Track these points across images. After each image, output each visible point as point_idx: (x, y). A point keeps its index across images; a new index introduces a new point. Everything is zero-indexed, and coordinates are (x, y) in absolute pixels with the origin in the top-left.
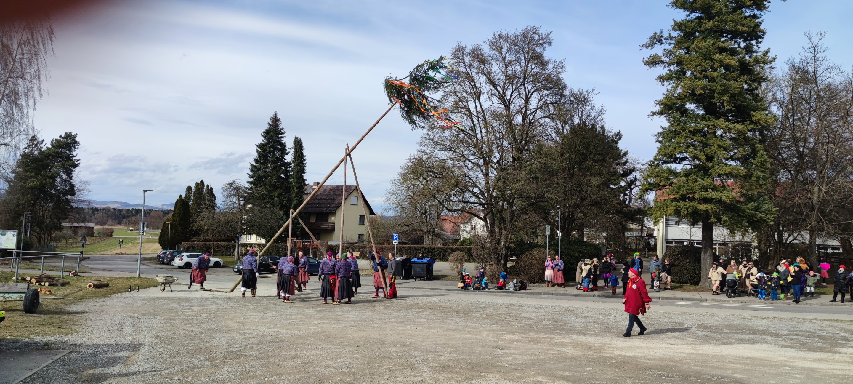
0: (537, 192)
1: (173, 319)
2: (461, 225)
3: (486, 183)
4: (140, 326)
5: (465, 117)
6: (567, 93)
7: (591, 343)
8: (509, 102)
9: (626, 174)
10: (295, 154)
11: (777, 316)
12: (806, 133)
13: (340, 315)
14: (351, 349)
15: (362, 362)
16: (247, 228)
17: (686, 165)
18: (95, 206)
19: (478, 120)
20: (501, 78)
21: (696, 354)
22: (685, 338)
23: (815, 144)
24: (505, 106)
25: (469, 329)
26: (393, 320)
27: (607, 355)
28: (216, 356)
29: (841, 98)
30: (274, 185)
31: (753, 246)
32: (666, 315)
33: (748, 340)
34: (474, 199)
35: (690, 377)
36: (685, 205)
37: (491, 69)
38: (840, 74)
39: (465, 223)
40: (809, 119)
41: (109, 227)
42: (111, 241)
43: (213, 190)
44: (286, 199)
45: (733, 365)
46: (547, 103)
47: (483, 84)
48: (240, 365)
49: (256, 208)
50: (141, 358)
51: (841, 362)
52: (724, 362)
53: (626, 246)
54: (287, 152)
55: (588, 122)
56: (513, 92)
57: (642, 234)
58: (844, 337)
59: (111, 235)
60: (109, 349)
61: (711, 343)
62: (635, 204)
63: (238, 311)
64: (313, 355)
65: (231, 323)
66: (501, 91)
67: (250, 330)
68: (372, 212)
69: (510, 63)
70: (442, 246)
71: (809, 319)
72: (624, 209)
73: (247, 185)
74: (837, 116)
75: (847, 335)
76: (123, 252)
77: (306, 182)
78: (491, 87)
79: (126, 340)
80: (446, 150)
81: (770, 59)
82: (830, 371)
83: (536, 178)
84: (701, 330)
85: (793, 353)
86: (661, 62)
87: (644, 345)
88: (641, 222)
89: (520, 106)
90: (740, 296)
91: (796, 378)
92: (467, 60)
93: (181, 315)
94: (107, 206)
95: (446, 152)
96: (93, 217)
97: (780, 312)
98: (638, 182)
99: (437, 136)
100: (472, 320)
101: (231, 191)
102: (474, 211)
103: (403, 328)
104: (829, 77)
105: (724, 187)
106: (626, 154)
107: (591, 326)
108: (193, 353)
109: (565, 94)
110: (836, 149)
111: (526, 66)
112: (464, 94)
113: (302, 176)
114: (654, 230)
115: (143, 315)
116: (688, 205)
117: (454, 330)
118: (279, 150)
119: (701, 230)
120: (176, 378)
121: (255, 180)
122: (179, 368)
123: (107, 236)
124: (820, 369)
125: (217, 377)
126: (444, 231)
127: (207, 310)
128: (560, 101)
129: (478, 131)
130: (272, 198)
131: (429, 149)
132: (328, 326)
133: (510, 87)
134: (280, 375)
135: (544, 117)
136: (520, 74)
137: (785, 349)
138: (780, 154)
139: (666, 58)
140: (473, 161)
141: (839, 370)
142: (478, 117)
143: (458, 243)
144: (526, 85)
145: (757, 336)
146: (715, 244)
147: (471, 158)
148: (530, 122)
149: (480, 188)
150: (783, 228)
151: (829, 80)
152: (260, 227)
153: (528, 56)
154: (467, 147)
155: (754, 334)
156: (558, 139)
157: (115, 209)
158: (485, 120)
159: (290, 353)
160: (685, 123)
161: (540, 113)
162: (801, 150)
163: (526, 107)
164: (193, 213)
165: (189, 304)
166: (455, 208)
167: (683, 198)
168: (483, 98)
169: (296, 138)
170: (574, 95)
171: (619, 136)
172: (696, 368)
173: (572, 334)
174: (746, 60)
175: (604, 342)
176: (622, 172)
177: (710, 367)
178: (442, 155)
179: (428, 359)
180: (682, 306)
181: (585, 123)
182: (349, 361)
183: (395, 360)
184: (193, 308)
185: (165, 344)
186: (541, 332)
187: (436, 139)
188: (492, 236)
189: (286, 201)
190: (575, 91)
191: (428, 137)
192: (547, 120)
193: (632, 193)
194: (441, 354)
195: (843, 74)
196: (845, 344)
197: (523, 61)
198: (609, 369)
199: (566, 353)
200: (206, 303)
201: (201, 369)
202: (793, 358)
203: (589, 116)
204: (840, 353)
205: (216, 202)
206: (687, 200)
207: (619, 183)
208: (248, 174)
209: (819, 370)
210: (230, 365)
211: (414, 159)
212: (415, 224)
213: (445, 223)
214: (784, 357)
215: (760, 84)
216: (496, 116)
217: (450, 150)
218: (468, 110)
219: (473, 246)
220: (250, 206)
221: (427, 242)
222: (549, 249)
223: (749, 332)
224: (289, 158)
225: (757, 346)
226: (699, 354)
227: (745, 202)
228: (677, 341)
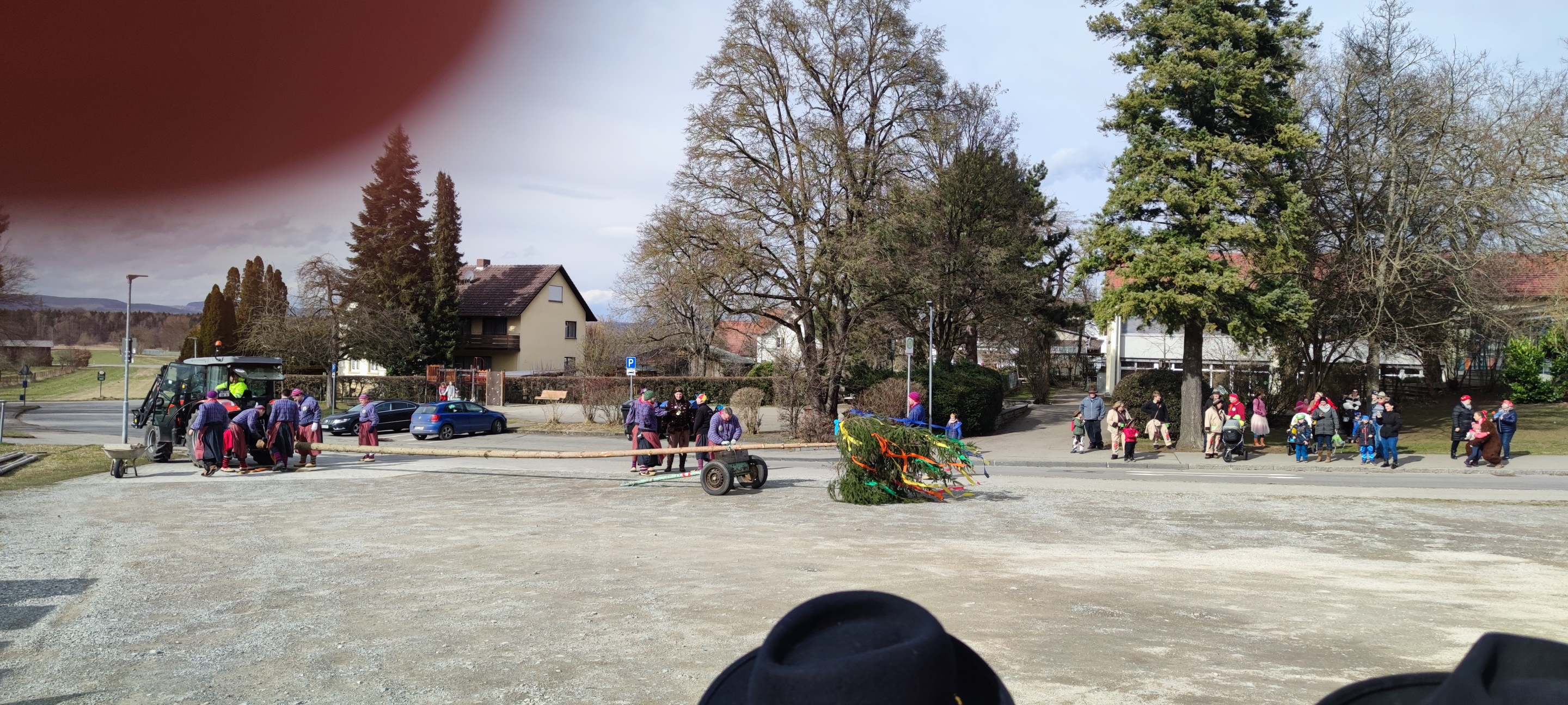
0: (892, 275)
1: (178, 527)
2: (759, 339)
3: (798, 260)
4: (107, 543)
5: (760, 135)
6: (947, 89)
7: (978, 554)
8: (841, 106)
9: (1053, 241)
10: (439, 206)
11: (1308, 494)
12: (1369, 164)
13: (513, 513)
14: (522, 580)
15: (538, 605)
16: (348, 347)
17: (1161, 223)
18: (54, 307)
19: (784, 141)
20: (825, 60)
21: (1164, 569)
22: (1146, 538)
23: (1384, 185)
24: (834, 114)
25: (756, 533)
26: (615, 519)
27: (1005, 576)
28: (248, 602)
29: (1432, 102)
30: (400, 266)
31: (1271, 369)
32: (1116, 497)
33: (1257, 539)
34: (776, 291)
35: (1152, 614)
36: (1154, 297)
37: (807, 43)
38: (1432, 57)
39: (764, 334)
40: (1376, 140)
41: (82, 348)
42: (86, 375)
43: (282, 276)
44: (424, 291)
45: (1229, 588)
46: (912, 109)
47: (793, 71)
48: (294, 618)
49: (364, 309)
50: (92, 609)
51: (1419, 577)
52: (1213, 583)
53: (1051, 371)
54: (423, 201)
55: (986, 146)
56: (848, 88)
57: (1080, 350)
58: (1424, 530)
59: (87, 363)
60: (31, 591)
61: (1192, 547)
62: (1070, 296)
63: (313, 508)
64: (445, 594)
65: (295, 534)
66: (826, 86)
67: (329, 546)
68: (590, 316)
69: (843, 31)
70: (722, 377)
71: (1365, 498)
72: (1050, 305)
73: (348, 266)
74: (1425, 134)
75: (1429, 526)
76: (107, 395)
77: (462, 260)
78: (809, 77)
79: (72, 572)
80: (725, 197)
81: (1311, 29)
82: (1400, 595)
83: (892, 250)
84: (1177, 522)
85: (1334, 562)
86: (1119, 30)
87: (1074, 555)
88: (1078, 328)
89: (862, 115)
90: (1246, 459)
91: (1339, 610)
92: (763, 24)
93: (197, 518)
94: (76, 306)
95: (724, 202)
96: (51, 329)
97: (1314, 487)
98: (1074, 255)
99: (707, 170)
100: (764, 516)
101: (314, 278)
102: (779, 312)
103: (631, 535)
104: (1413, 62)
105: (1224, 263)
106: (1052, 204)
107: (981, 520)
108: (200, 598)
109: (945, 91)
110: (1419, 194)
111: (873, 38)
112: (758, 90)
113: (454, 248)
114: (1101, 342)
115: (119, 520)
116: (1160, 295)
117: (727, 535)
118: (407, 197)
119: (1183, 339)
120: (153, 652)
121: (362, 254)
122: (165, 628)
123: (77, 365)
124: (1383, 592)
125: (238, 646)
126: (727, 349)
127: (251, 506)
128: (936, 105)
129: (784, 162)
130: (395, 289)
131: (692, 194)
132: (485, 534)
133: (844, 77)
134: (370, 637)
135: (907, 135)
136: (862, 52)
137: (1321, 555)
138: (1322, 203)
139: (1128, 22)
140: (775, 219)
141: (1415, 592)
142: (785, 135)
143: (752, 372)
144: (873, 74)
145: (1273, 532)
146: (1208, 366)
147: (772, 212)
148: (880, 145)
149: (789, 268)
150: (1323, 337)
151: (1413, 67)
152: (373, 344)
153: (876, 19)
154: (766, 191)
155: (1267, 528)
156: (931, 176)
157: (93, 313)
158: (796, 139)
159: (400, 591)
160: (1159, 145)
161: (899, 129)
162: (1359, 195)
163: (872, 116)
164: (242, 320)
165: (219, 497)
166: (745, 306)
167: (1151, 284)
168: (793, 97)
169: (440, 173)
170: (961, 95)
171: (1041, 171)
172: (1163, 596)
173: (943, 536)
174: (1268, 29)
175: (1001, 550)
176: (1046, 238)
177: (1188, 593)
178: (719, 206)
179: (668, 596)
180: (1144, 478)
181: (980, 147)
182: (514, 603)
183: (605, 600)
184: (224, 505)
185: (149, 579)
186: (888, 534)
187: (703, 176)
188: (809, 357)
189: (425, 296)
190: (964, 86)
191: (689, 172)
192: (912, 141)
193: (1065, 276)
194: (696, 583)
195: (1437, 56)
196: (1427, 543)
197: (868, 28)
198: (1005, 604)
199: (929, 574)
200: (253, 494)
201: (212, 630)
202: (1334, 572)
203: (988, 134)
204: (1418, 561)
205: (289, 298)
206: (1158, 286)
207: (1040, 258)
208: (349, 245)
209: (1380, 594)
210: (273, 618)
211: (664, 213)
212: (673, 338)
213: (729, 335)
214: (1320, 570)
215: (1291, 74)
216: (817, 132)
217: (732, 197)
218: (765, 121)
219: (775, 377)
220: (353, 305)
221: (696, 369)
222: (912, 380)
223: (1259, 524)
224: (427, 213)
225: (1272, 551)
226: (1171, 569)
227: (1260, 290)
228: (1134, 546)
